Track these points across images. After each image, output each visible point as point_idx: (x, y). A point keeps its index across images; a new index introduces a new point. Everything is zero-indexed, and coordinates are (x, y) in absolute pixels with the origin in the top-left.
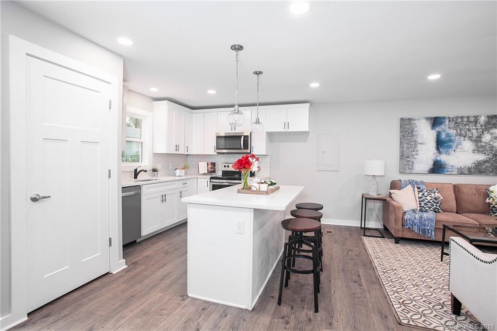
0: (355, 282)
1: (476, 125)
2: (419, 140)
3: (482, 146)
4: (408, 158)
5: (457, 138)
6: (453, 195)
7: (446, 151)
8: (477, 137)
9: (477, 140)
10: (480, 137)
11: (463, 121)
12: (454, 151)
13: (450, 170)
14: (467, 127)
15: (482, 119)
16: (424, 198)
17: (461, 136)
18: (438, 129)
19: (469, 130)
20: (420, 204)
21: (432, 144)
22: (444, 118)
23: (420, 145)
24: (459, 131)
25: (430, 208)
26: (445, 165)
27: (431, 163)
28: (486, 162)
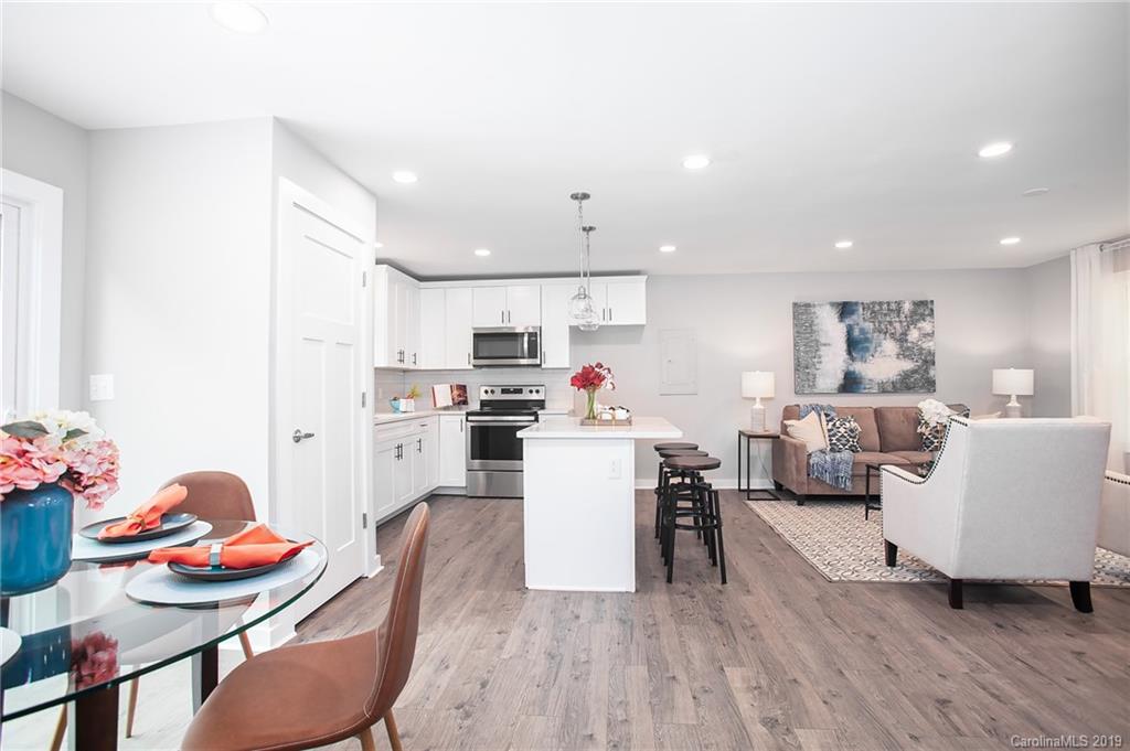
0: (760, 551)
1: (898, 316)
2: (823, 340)
3: (908, 348)
4: (807, 368)
5: (875, 335)
6: (875, 424)
7: (862, 357)
8: (902, 334)
9: (902, 339)
10: (905, 334)
11: (881, 309)
12: (873, 356)
13: (868, 386)
14: (888, 319)
15: (907, 307)
16: (835, 430)
17: (880, 332)
18: (848, 321)
19: (891, 323)
20: (831, 440)
21: (842, 346)
22: (856, 304)
23: (825, 347)
24: (877, 324)
25: (844, 445)
26: (861, 378)
27: (841, 376)
28: (914, 372)
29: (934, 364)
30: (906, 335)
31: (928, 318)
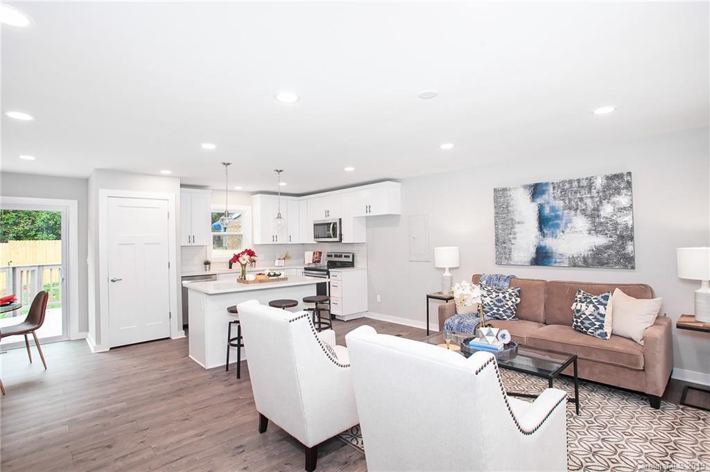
1: (590, 192)
2: (517, 219)
3: (601, 223)
4: (504, 243)
5: (566, 212)
7: (553, 233)
8: (594, 210)
9: (594, 215)
10: (597, 209)
11: (571, 187)
12: (563, 232)
13: (558, 260)
14: (578, 195)
15: (599, 183)
17: (570, 209)
18: (540, 200)
19: (581, 200)
21: (534, 223)
22: (547, 184)
23: (519, 225)
24: (567, 202)
26: (552, 253)
27: (533, 250)
28: (608, 247)
29: (632, 239)
30: (598, 211)
31: (624, 191)
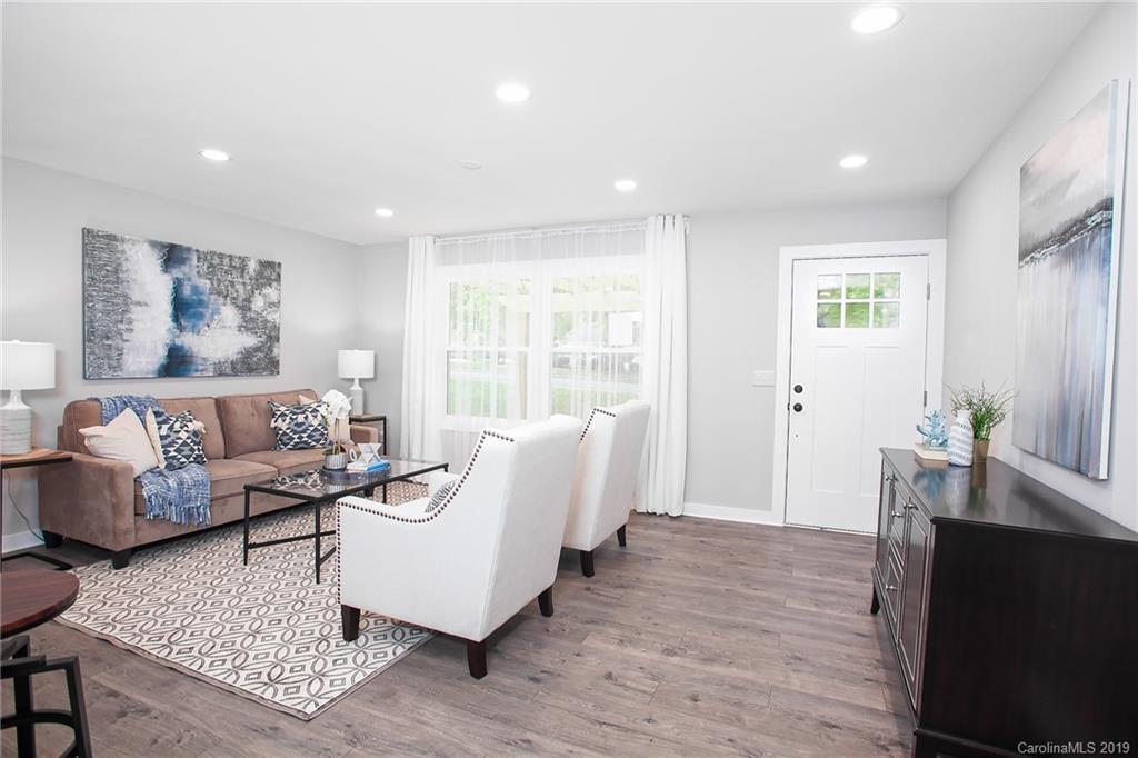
1: (242, 276)
2: (136, 296)
3: (251, 319)
4: (108, 338)
5: (213, 297)
6: (217, 422)
7: (194, 326)
8: (245, 300)
9: (244, 307)
10: (248, 300)
11: (222, 262)
12: (209, 326)
13: (201, 368)
14: (229, 278)
15: (252, 266)
16: (173, 436)
17: (219, 294)
18: (177, 273)
19: (232, 284)
20: (166, 452)
21: (164, 307)
22: (189, 249)
23: (139, 308)
24: (215, 283)
25: (187, 457)
26: (192, 356)
27: (163, 352)
28: (257, 349)
29: (278, 340)
30: (250, 302)
31: (275, 284)
